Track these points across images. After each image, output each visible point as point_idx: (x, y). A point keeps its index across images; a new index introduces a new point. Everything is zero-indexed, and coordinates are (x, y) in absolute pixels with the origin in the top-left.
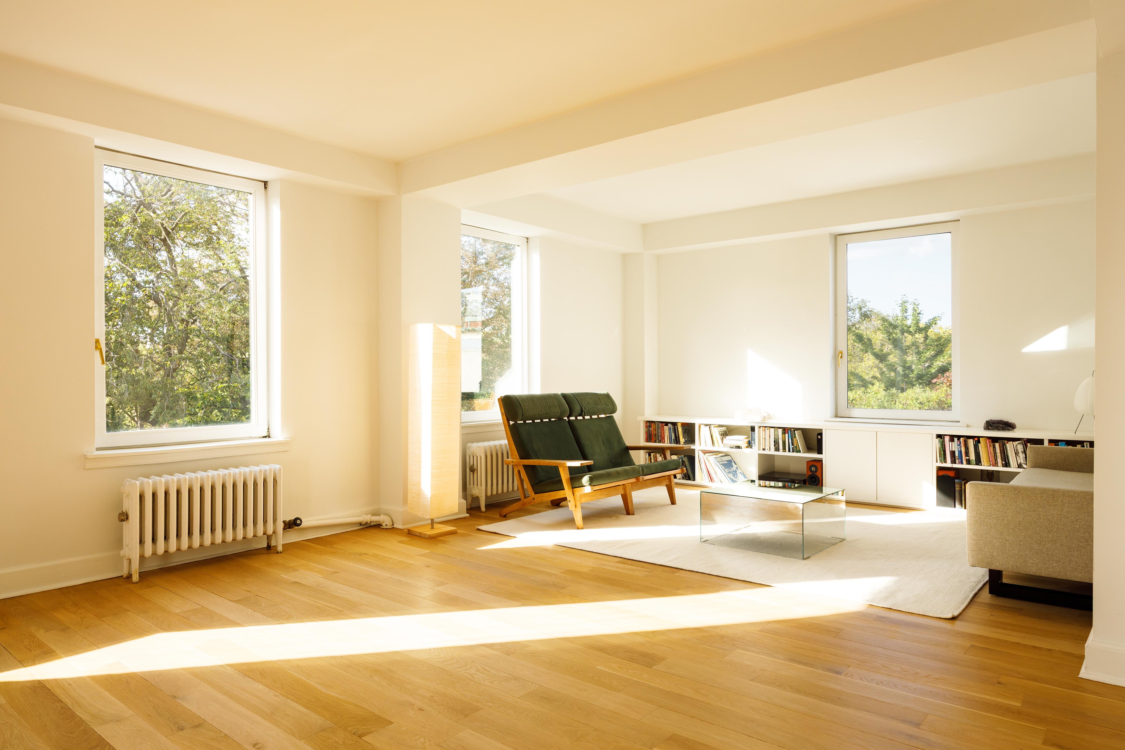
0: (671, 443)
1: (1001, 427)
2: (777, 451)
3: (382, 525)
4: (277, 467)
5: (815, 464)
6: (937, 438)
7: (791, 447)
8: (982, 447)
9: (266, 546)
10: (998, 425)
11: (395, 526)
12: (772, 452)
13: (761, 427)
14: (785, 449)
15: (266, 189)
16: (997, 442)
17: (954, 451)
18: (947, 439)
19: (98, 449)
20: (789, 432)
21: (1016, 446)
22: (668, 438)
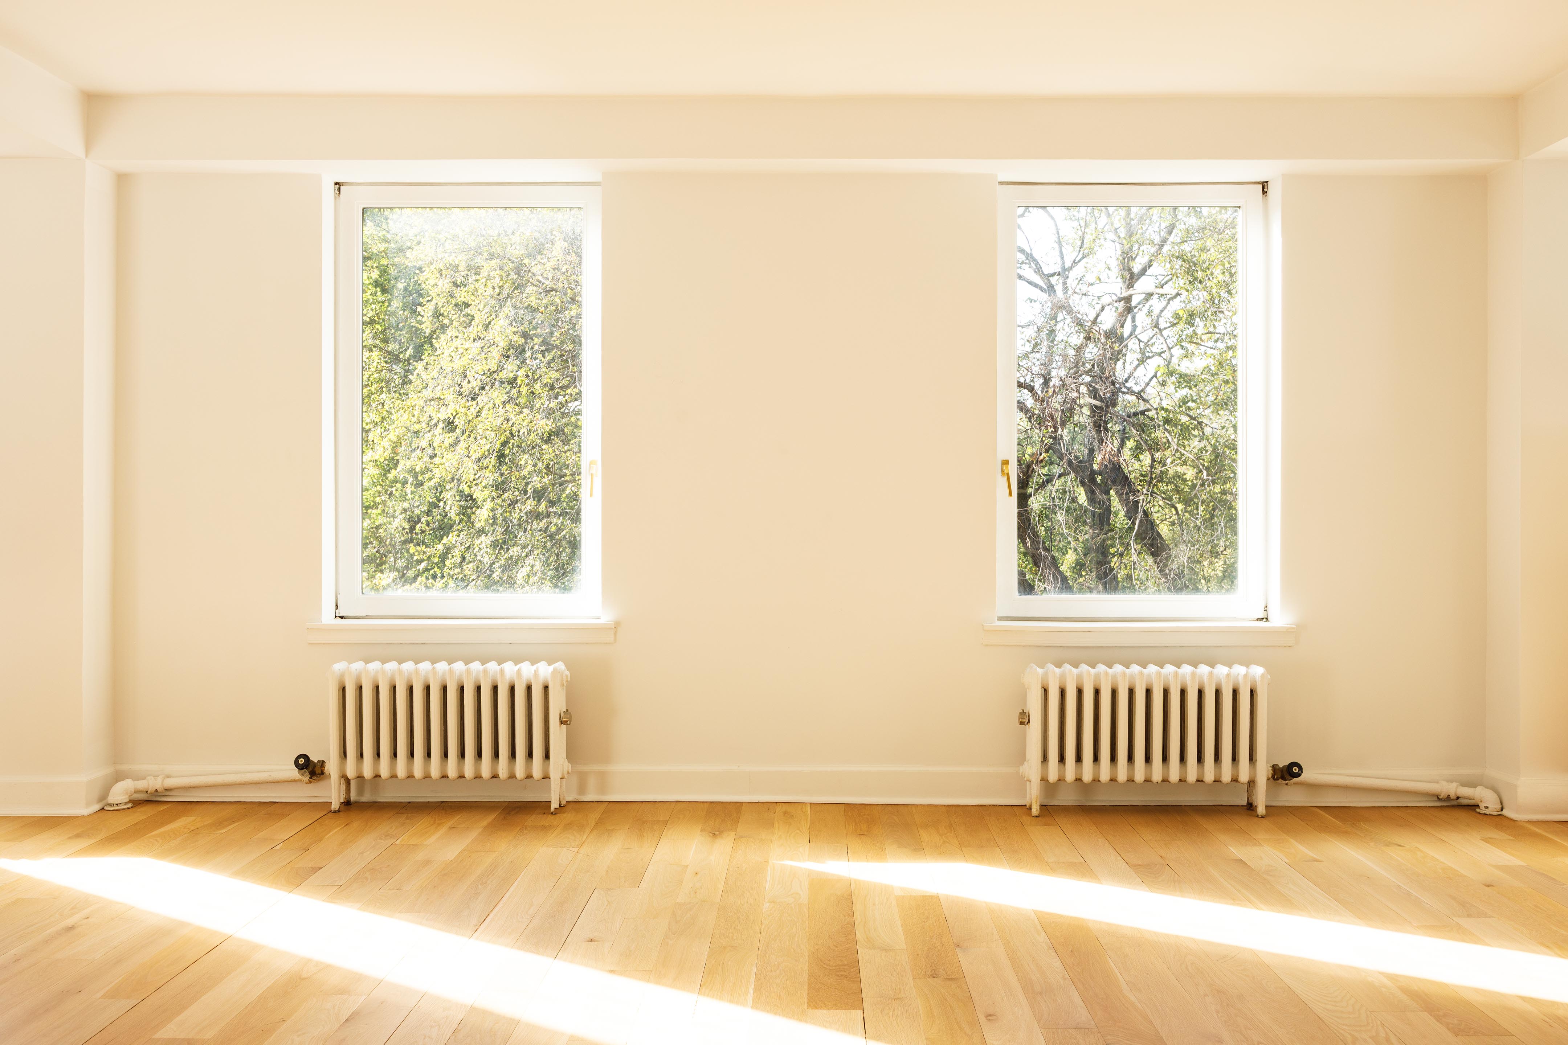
3: (1478, 806)
4: (1257, 671)
9: (1245, 803)
11: (1505, 812)
15: (1266, 194)
19: (1000, 619)
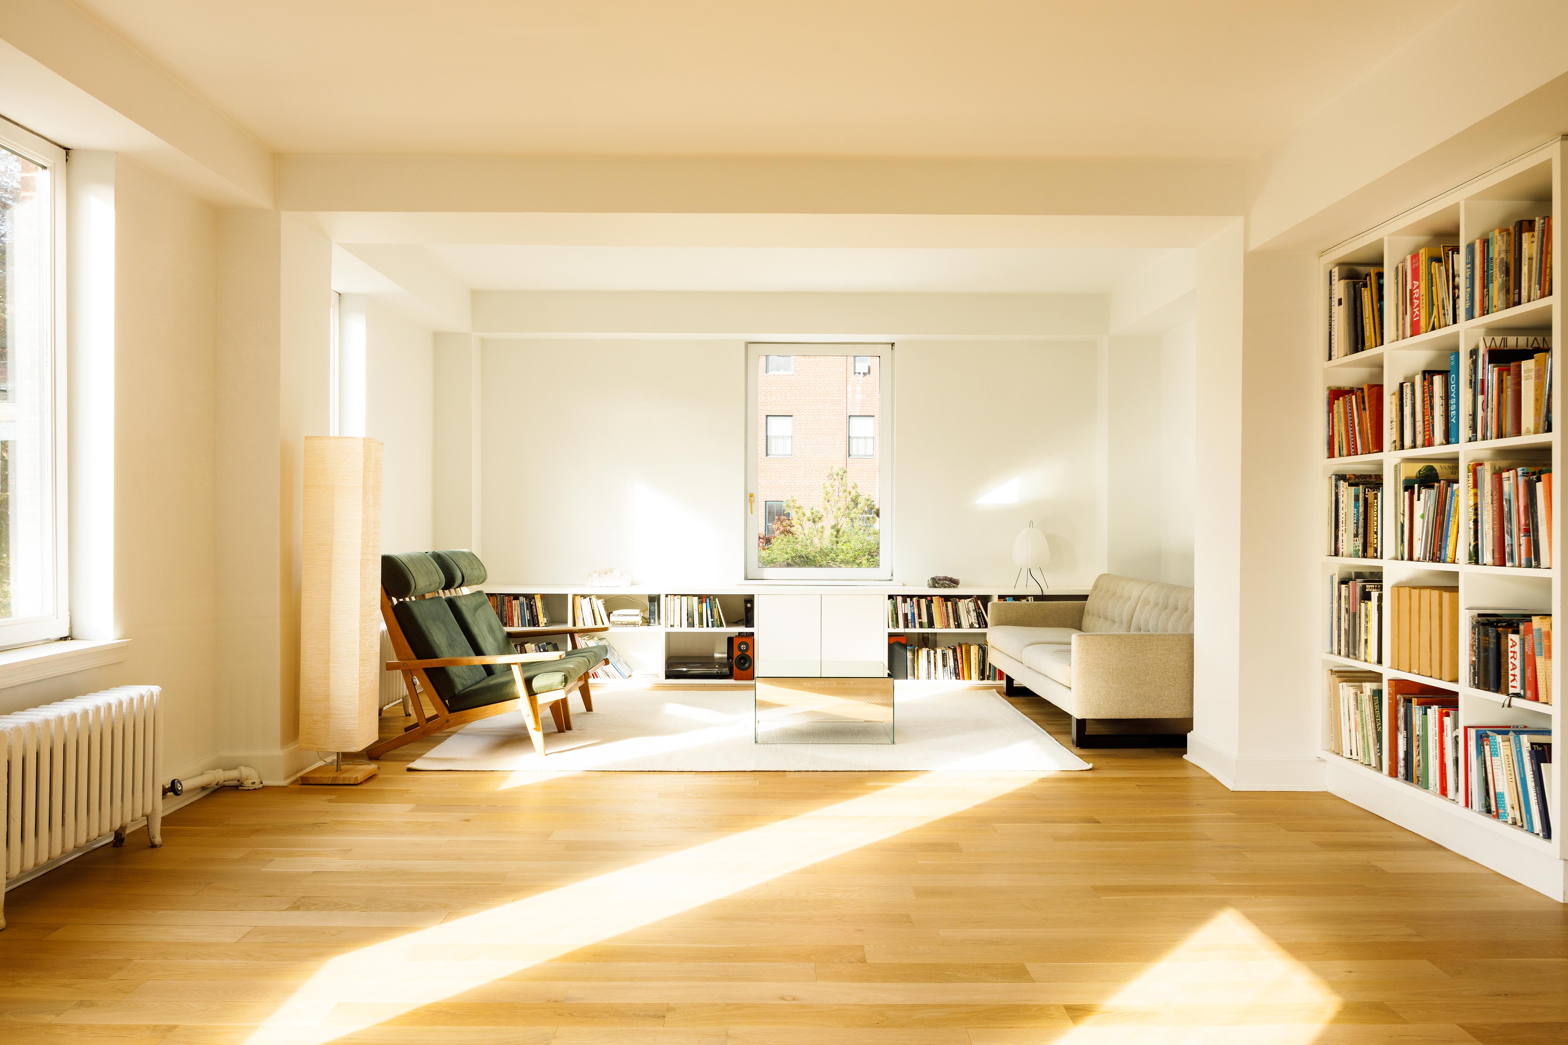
0: (523, 625)
1: (947, 584)
2: (690, 627)
3: (244, 785)
5: (744, 640)
6: (889, 599)
7: (710, 620)
8: (934, 606)
10: (944, 582)
12: (685, 629)
13: (669, 596)
14: (702, 624)
16: (949, 601)
17: (907, 613)
18: (900, 599)
20: (708, 601)
21: (968, 604)
22: (520, 618)
